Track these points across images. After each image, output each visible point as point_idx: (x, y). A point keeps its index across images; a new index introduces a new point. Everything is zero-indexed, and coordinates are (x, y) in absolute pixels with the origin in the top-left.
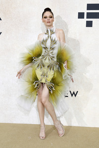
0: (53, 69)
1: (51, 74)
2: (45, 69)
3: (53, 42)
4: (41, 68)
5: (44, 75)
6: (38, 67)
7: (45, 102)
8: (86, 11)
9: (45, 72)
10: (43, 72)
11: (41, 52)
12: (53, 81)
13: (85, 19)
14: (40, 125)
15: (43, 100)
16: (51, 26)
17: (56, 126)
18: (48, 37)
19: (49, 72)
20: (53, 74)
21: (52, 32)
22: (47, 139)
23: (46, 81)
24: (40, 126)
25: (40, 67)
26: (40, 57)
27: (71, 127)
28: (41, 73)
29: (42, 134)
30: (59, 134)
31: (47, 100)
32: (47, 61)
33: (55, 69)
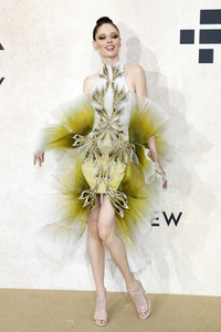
0: (123, 160)
1: (118, 172)
2: (104, 162)
3: (120, 96)
4: (94, 159)
5: (102, 175)
6: (87, 156)
7: (107, 237)
8: (197, 27)
9: (105, 168)
10: (101, 169)
11: (92, 121)
12: (125, 187)
13: (197, 46)
14: (94, 292)
15: (103, 233)
16: (115, 57)
17: (132, 294)
18: (108, 84)
19: (113, 168)
20: (123, 170)
21: (117, 73)
22: (112, 324)
23: (108, 189)
24: (95, 294)
25: (91, 156)
26: (91, 134)
27: (167, 295)
28: (95, 171)
29: (101, 314)
30: (138, 314)
31: (112, 233)
32: (107, 142)
33: (126, 159)
